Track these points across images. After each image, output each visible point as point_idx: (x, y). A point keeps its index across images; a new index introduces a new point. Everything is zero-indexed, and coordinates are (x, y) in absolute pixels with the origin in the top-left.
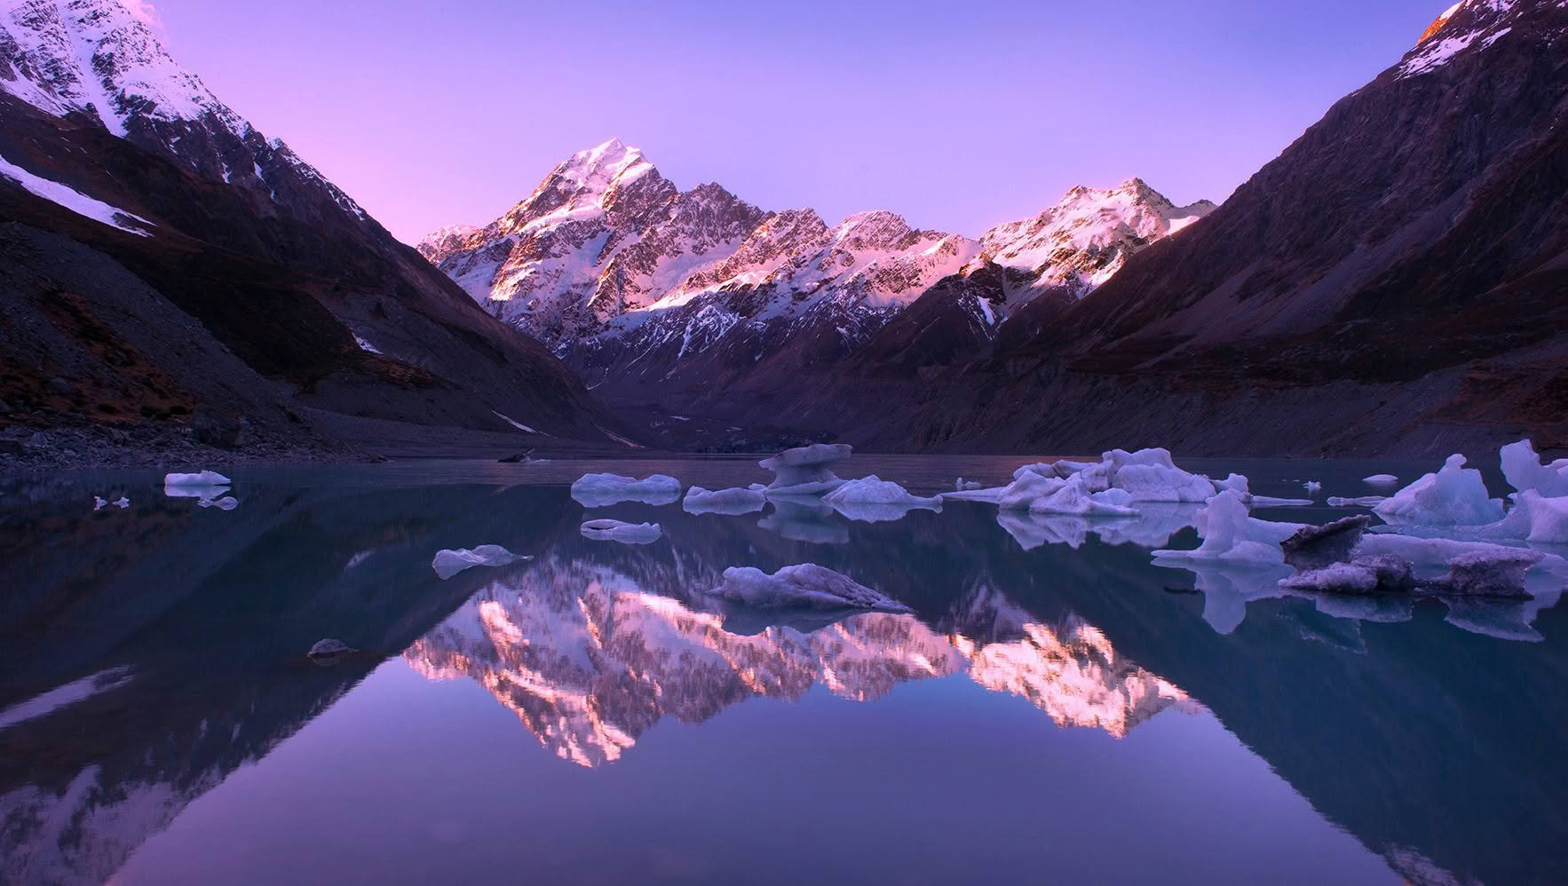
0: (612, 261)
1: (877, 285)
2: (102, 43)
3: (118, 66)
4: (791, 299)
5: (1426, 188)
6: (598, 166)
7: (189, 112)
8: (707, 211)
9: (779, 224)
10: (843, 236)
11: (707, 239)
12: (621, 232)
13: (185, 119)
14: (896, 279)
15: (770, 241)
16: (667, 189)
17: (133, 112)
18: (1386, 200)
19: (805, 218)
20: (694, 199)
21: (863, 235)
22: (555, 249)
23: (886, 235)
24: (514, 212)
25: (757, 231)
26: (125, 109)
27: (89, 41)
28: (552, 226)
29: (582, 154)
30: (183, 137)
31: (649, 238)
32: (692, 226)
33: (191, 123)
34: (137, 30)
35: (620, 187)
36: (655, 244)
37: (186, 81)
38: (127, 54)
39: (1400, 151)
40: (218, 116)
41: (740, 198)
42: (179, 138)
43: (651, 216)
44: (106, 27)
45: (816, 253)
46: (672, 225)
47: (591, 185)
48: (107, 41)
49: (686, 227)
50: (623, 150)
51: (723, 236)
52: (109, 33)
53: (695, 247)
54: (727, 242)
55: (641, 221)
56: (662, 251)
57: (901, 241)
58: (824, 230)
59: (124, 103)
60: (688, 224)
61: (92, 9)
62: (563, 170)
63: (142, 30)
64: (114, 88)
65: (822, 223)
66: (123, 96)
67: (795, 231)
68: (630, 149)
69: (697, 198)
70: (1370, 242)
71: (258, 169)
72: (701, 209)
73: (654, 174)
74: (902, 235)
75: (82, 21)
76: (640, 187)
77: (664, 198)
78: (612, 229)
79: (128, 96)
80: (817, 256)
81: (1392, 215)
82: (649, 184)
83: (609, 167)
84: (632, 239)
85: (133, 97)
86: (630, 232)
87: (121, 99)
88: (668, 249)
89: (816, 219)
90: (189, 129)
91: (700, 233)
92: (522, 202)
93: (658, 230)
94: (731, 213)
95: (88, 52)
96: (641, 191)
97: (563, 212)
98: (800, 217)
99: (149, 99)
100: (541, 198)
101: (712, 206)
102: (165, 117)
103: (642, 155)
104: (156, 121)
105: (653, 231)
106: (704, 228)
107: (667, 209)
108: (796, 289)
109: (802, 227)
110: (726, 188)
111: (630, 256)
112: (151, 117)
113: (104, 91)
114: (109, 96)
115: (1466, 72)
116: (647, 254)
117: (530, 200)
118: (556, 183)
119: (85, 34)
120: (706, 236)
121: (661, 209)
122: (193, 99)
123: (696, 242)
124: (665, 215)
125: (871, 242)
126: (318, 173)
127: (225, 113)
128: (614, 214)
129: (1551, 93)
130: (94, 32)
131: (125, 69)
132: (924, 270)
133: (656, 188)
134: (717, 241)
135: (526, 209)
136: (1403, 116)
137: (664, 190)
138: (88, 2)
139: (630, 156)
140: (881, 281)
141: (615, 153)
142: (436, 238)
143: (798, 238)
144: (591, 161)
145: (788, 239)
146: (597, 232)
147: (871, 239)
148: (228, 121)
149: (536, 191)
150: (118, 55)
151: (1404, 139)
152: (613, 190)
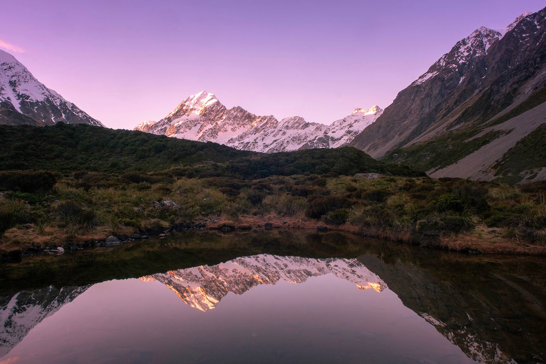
0: (202, 134)
1: (291, 142)
2: (12, 77)
3: (17, 84)
4: (263, 147)
5: (415, 119)
6: (198, 100)
7: (41, 98)
8: (236, 116)
9: (261, 121)
10: (282, 125)
11: (237, 126)
12: (205, 124)
13: (39, 101)
14: (299, 140)
15: (257, 127)
16: (223, 108)
17: (22, 99)
18: (405, 123)
19: (270, 118)
20: (231, 112)
21: (289, 125)
22: (182, 130)
23: (297, 124)
24: (168, 117)
25: (253, 123)
26: (20, 98)
27: (8, 76)
28: (180, 122)
29: (192, 97)
30: (38, 106)
31: (215, 126)
32: (231, 121)
33: (41, 102)
34: (23, 72)
35: (206, 108)
36: (217, 128)
37: (40, 87)
38: (20, 80)
39: (411, 108)
40: (50, 99)
41: (248, 111)
42: (37, 107)
43: (216, 118)
44: (14, 71)
45: (272, 131)
46: (223, 121)
47: (195, 107)
48: (14, 76)
49: (229, 122)
50: (207, 94)
51: (242, 125)
52: (14, 73)
53: (232, 129)
54: (244, 127)
55: (213, 120)
56: (220, 130)
57: (303, 126)
58: (277, 123)
59: (19, 96)
60: (229, 121)
61: (9, 66)
62: (185, 102)
63: (25, 72)
64: (16, 91)
65: (276, 120)
66: (19, 94)
67: (267, 123)
68: (209, 94)
69: (233, 112)
70: (399, 135)
71: (64, 115)
72: (234, 115)
73: (218, 103)
74: (303, 124)
75: (6, 69)
76: (213, 108)
77: (221, 111)
78: (202, 123)
79: (20, 94)
80: (272, 132)
81: (405, 127)
82: (216, 107)
83: (202, 101)
84: (210, 126)
85: (22, 94)
86: (209, 124)
87: (18, 95)
88: (222, 130)
89: (274, 119)
90: (40, 104)
91: (234, 124)
92: (170, 114)
93: (218, 123)
94: (245, 117)
95: (8, 80)
96: (213, 109)
97: (184, 117)
98: (268, 118)
99: (27, 95)
100: (177, 112)
101: (238, 114)
102: (33, 101)
103: (214, 96)
104: (30, 102)
105: (217, 124)
106: (235, 122)
107: (222, 116)
108: (264, 144)
109: (269, 122)
110: (243, 108)
111: (208, 133)
112: (28, 101)
113: (13, 92)
114: (14, 94)
115: (427, 85)
116: (214, 132)
117: (173, 113)
118: (183, 107)
119: (7, 74)
120: (236, 125)
121: (220, 116)
122: (42, 93)
123: (232, 127)
124: (221, 118)
125: (292, 127)
126: (86, 114)
127: (53, 97)
128: (204, 117)
129: (446, 92)
130: (10, 73)
131: (20, 85)
132: (309, 136)
133: (219, 108)
134: (240, 127)
135: (172, 116)
136: (412, 97)
137: (222, 109)
138: (7, 64)
139: (209, 97)
140: (293, 141)
141: (203, 96)
142: (141, 126)
143: (268, 126)
144: (195, 98)
145: (264, 126)
146: (197, 124)
147: (292, 126)
148: (54, 100)
149: (175, 110)
150: (17, 81)
151: (412, 104)
152: (203, 109)
